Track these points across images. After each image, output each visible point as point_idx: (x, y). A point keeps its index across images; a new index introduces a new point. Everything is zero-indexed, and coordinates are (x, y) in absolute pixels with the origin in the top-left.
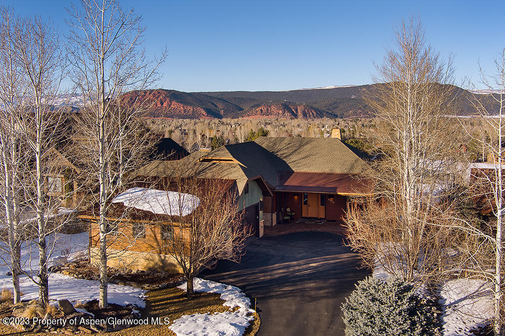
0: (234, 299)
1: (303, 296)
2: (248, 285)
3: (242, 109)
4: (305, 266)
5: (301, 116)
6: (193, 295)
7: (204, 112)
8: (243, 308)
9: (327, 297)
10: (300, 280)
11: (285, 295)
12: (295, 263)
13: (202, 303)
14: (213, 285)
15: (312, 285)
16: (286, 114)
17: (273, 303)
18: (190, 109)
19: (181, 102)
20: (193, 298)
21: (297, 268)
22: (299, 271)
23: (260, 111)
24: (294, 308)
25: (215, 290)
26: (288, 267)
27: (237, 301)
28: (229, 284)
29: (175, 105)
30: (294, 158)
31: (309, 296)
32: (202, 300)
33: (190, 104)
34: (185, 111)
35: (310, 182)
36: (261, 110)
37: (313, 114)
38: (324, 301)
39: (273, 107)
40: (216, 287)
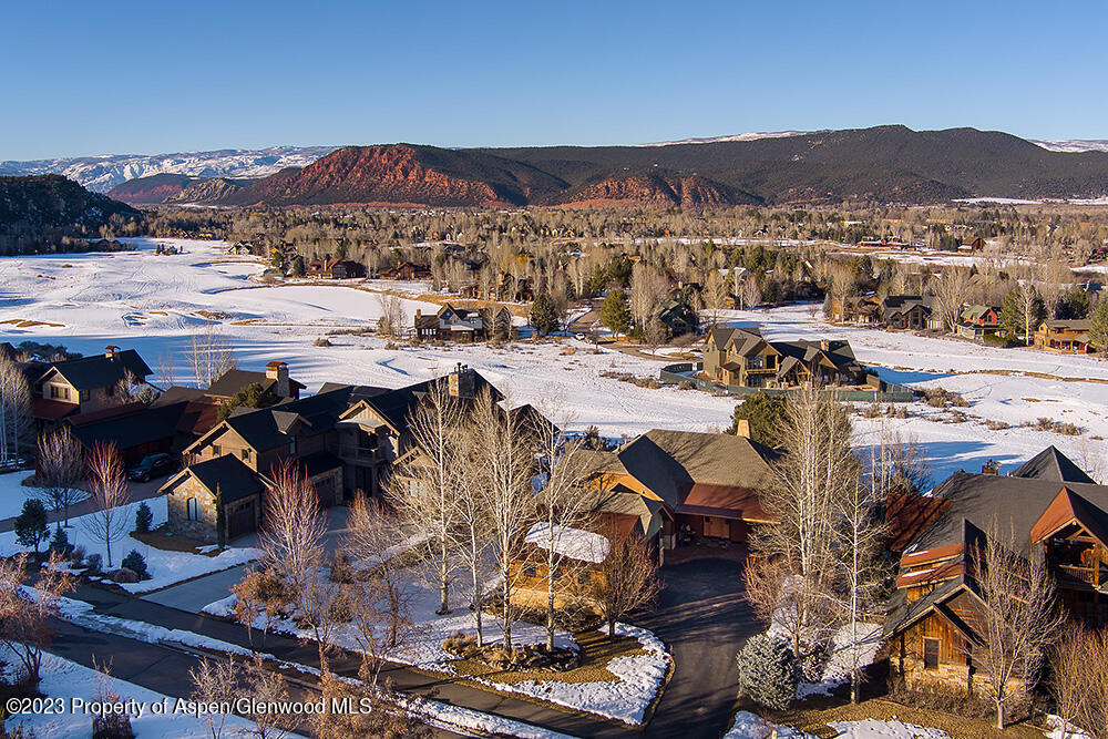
0: (650, 644)
1: (707, 640)
2: (660, 628)
3: (566, 186)
4: (708, 608)
5: (688, 201)
6: (614, 638)
7: (490, 192)
8: (660, 652)
9: (729, 642)
10: (705, 624)
11: (691, 640)
12: (699, 602)
13: (624, 646)
14: (629, 629)
15: (716, 629)
16: (658, 197)
17: (683, 647)
18: (462, 184)
19: (444, 171)
20: (617, 642)
21: (701, 609)
22: (703, 613)
23: (604, 191)
24: (700, 652)
25: (632, 634)
26: (692, 608)
27: (653, 645)
28: (642, 627)
29: (431, 177)
30: (694, 462)
31: (714, 641)
32: (623, 643)
33: (461, 175)
34: (452, 190)
35: (714, 500)
36: (607, 187)
37: (712, 195)
38: (726, 646)
39: (630, 181)
40: (633, 631)
